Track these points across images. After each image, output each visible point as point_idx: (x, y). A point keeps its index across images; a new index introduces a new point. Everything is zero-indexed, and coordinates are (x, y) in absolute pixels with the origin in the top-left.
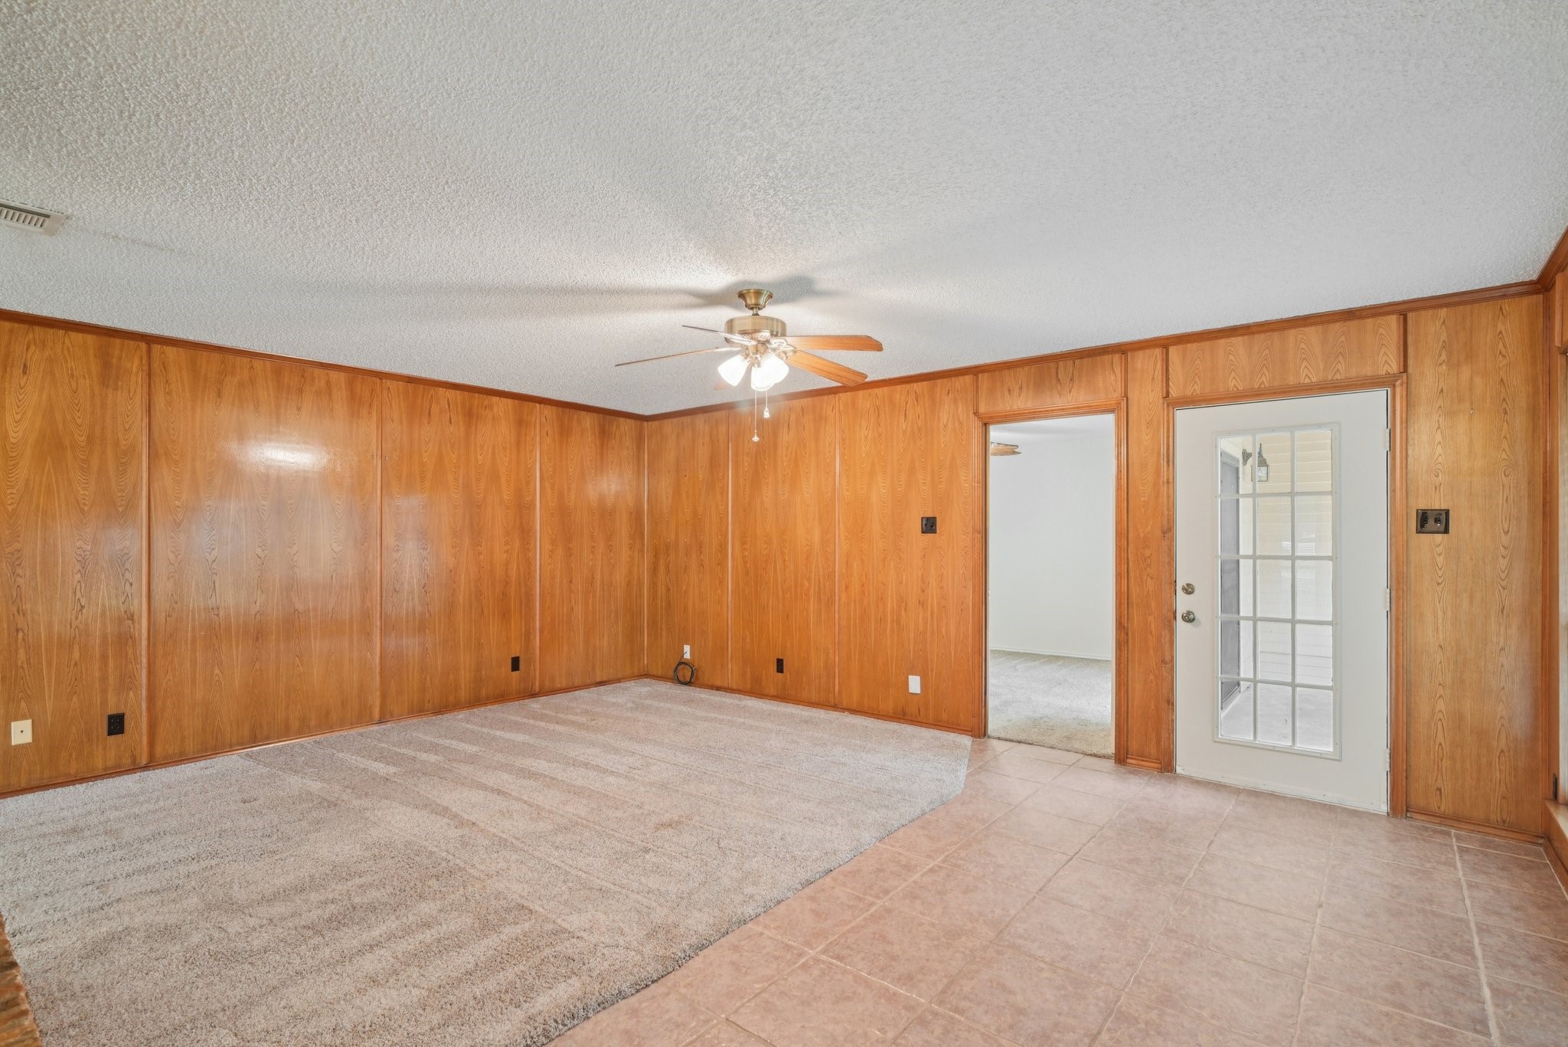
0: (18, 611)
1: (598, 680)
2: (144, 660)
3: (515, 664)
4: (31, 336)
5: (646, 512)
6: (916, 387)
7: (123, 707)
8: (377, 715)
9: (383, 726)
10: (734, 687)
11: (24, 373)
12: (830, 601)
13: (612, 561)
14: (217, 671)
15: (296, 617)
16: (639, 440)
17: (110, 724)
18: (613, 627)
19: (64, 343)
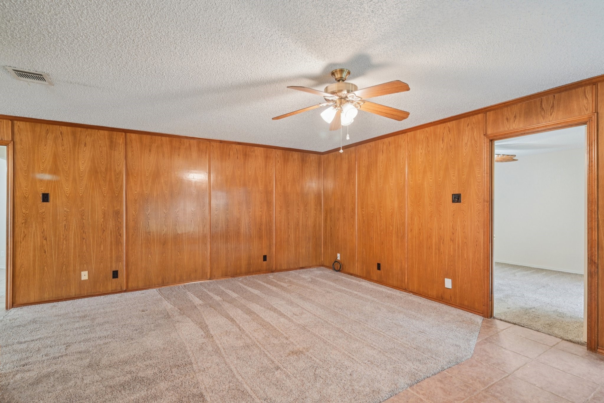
0: (83, 232)
1: (301, 266)
2: (124, 251)
3: (265, 258)
4: (87, 133)
5: (322, 194)
6: (449, 124)
7: (117, 268)
8: (209, 276)
9: (211, 281)
10: (358, 274)
11: (85, 146)
12: (403, 237)
13: (307, 215)
14: (150, 256)
15: (178, 236)
16: (319, 163)
17: (113, 274)
18: (307, 244)
19: (97, 135)
